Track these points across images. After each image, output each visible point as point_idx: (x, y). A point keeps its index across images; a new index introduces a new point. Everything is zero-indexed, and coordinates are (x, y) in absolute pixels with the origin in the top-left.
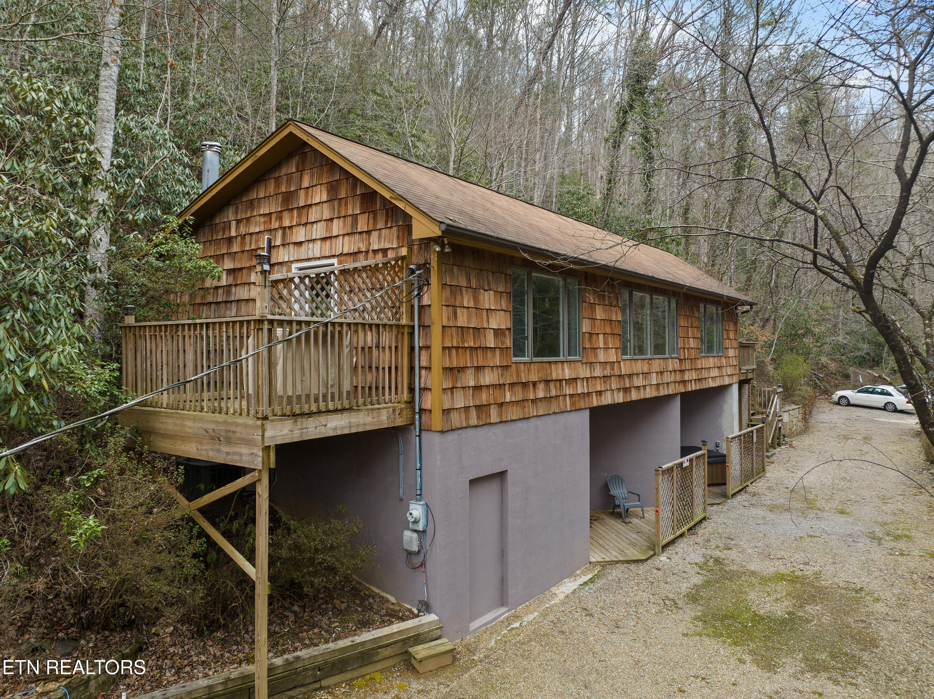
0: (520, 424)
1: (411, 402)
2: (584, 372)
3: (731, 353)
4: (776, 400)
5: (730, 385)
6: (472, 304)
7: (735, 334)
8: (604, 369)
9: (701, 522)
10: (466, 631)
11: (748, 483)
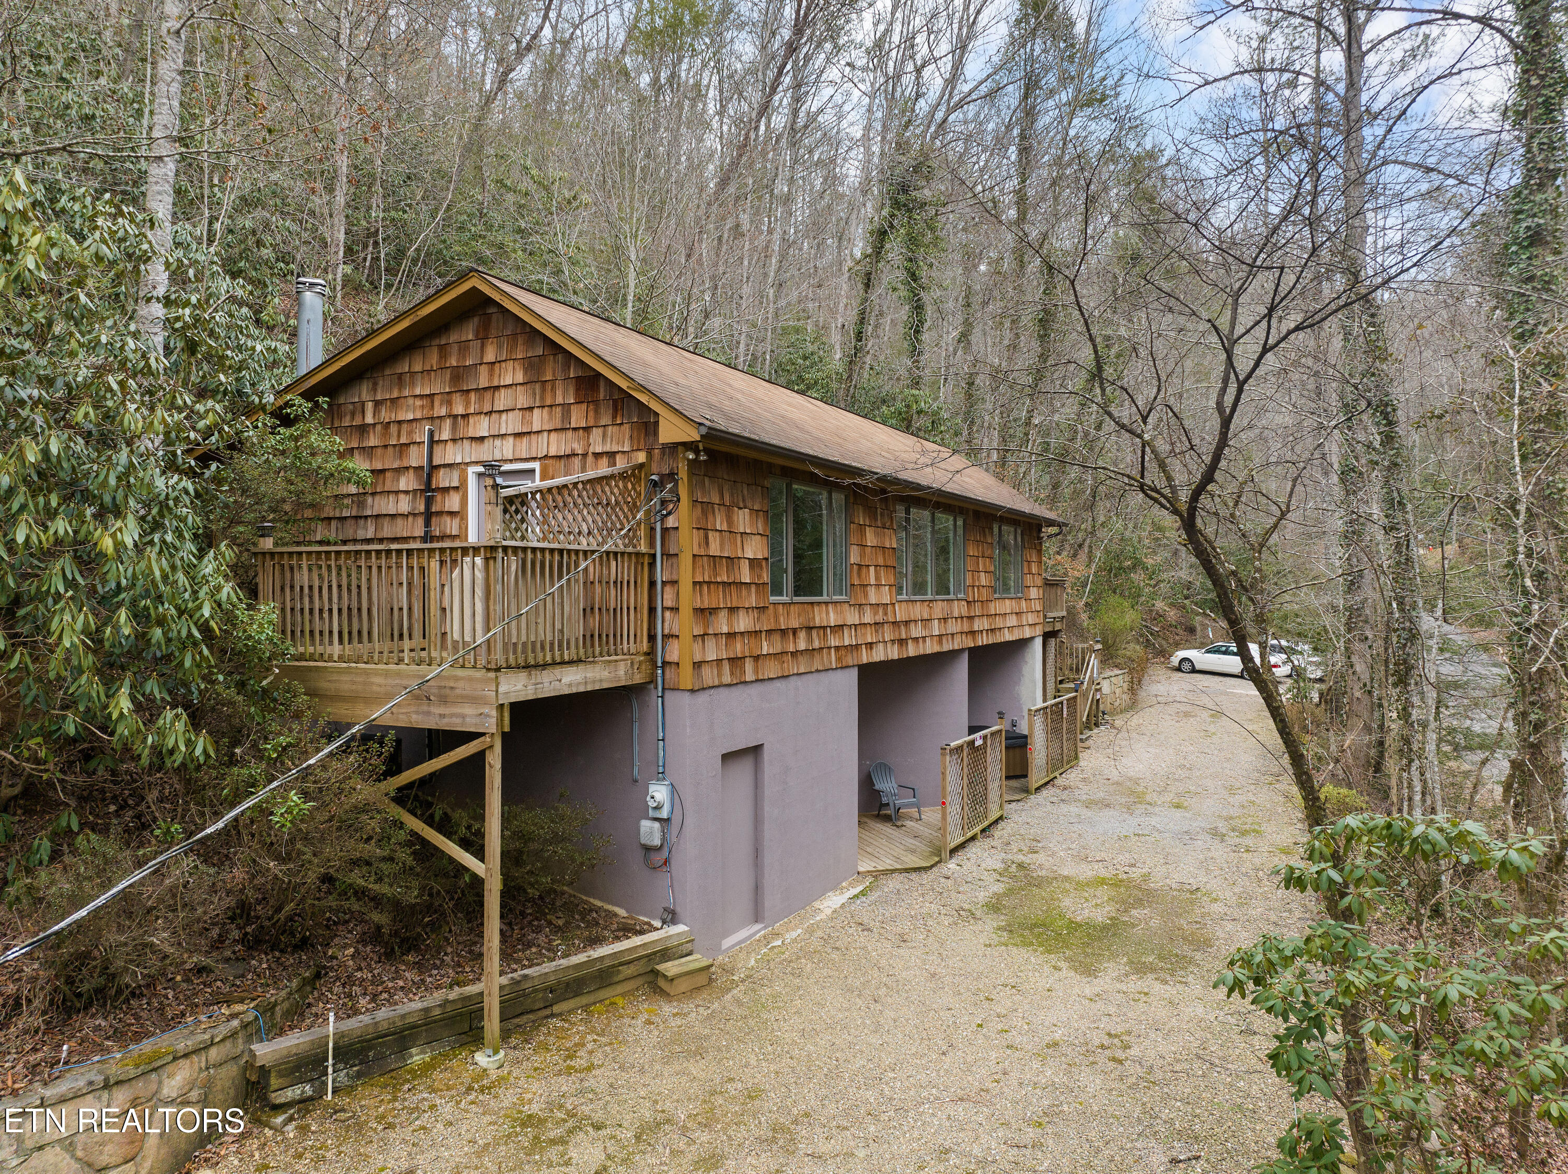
0: (778, 684)
1: (651, 654)
2: (852, 617)
3: (1034, 593)
4: (1094, 661)
5: (1032, 638)
6: (725, 527)
7: (1039, 567)
8: (876, 614)
9: (996, 822)
10: (717, 949)
11: (1057, 774)
